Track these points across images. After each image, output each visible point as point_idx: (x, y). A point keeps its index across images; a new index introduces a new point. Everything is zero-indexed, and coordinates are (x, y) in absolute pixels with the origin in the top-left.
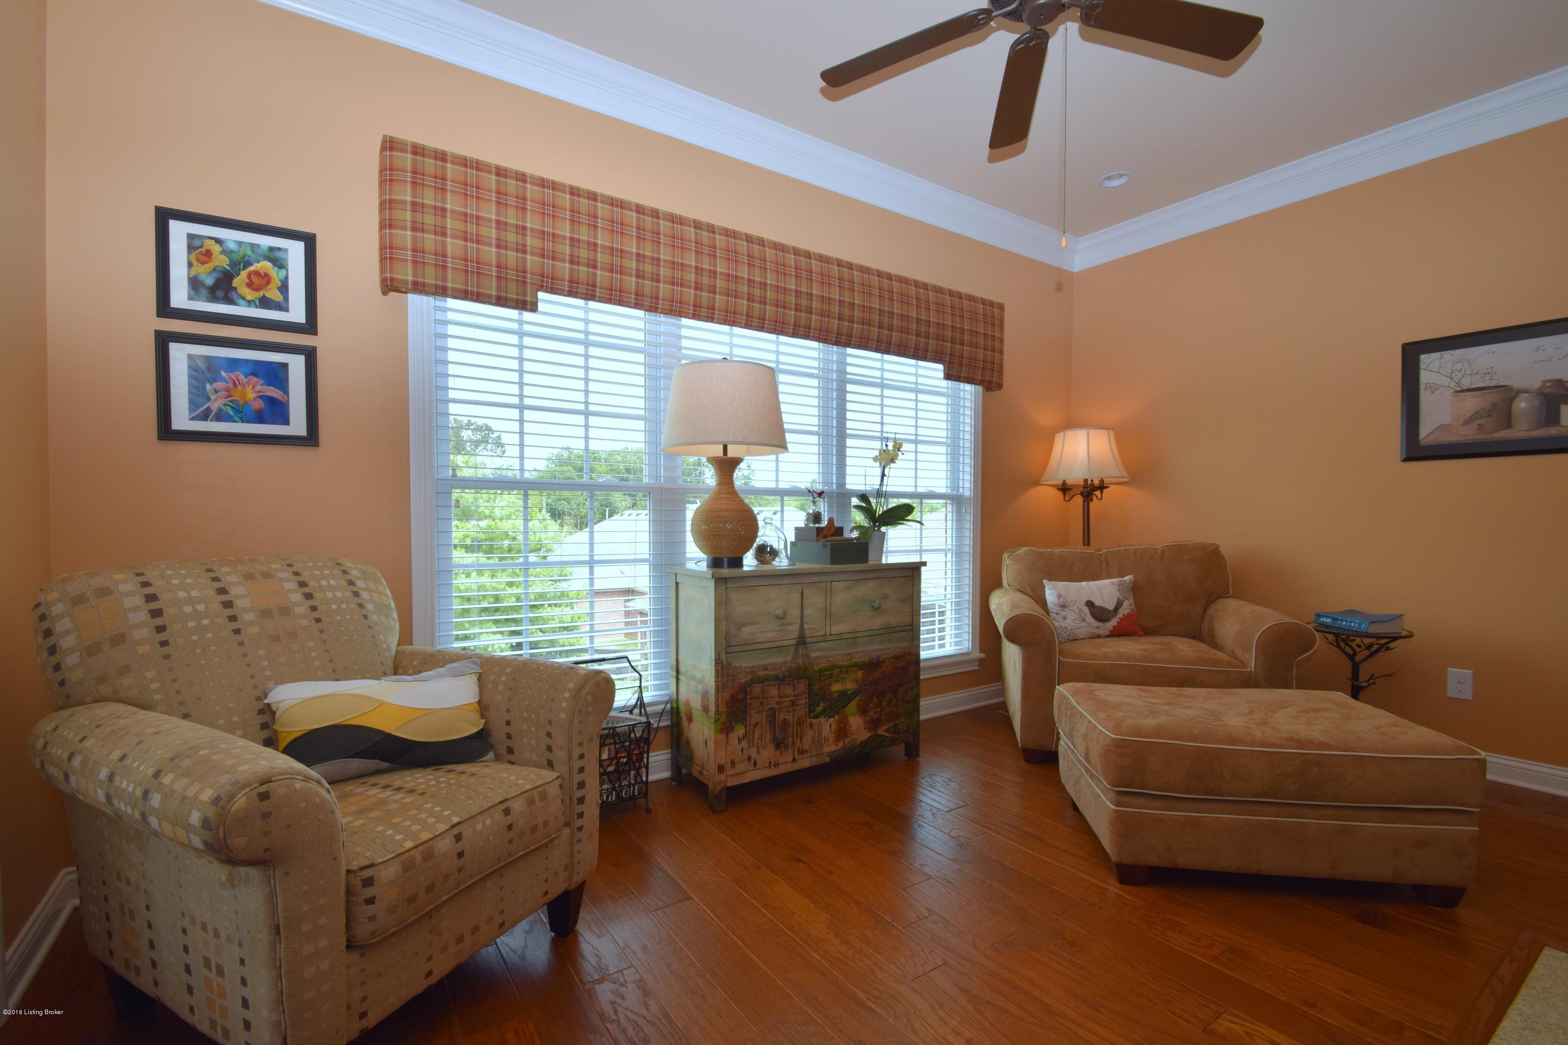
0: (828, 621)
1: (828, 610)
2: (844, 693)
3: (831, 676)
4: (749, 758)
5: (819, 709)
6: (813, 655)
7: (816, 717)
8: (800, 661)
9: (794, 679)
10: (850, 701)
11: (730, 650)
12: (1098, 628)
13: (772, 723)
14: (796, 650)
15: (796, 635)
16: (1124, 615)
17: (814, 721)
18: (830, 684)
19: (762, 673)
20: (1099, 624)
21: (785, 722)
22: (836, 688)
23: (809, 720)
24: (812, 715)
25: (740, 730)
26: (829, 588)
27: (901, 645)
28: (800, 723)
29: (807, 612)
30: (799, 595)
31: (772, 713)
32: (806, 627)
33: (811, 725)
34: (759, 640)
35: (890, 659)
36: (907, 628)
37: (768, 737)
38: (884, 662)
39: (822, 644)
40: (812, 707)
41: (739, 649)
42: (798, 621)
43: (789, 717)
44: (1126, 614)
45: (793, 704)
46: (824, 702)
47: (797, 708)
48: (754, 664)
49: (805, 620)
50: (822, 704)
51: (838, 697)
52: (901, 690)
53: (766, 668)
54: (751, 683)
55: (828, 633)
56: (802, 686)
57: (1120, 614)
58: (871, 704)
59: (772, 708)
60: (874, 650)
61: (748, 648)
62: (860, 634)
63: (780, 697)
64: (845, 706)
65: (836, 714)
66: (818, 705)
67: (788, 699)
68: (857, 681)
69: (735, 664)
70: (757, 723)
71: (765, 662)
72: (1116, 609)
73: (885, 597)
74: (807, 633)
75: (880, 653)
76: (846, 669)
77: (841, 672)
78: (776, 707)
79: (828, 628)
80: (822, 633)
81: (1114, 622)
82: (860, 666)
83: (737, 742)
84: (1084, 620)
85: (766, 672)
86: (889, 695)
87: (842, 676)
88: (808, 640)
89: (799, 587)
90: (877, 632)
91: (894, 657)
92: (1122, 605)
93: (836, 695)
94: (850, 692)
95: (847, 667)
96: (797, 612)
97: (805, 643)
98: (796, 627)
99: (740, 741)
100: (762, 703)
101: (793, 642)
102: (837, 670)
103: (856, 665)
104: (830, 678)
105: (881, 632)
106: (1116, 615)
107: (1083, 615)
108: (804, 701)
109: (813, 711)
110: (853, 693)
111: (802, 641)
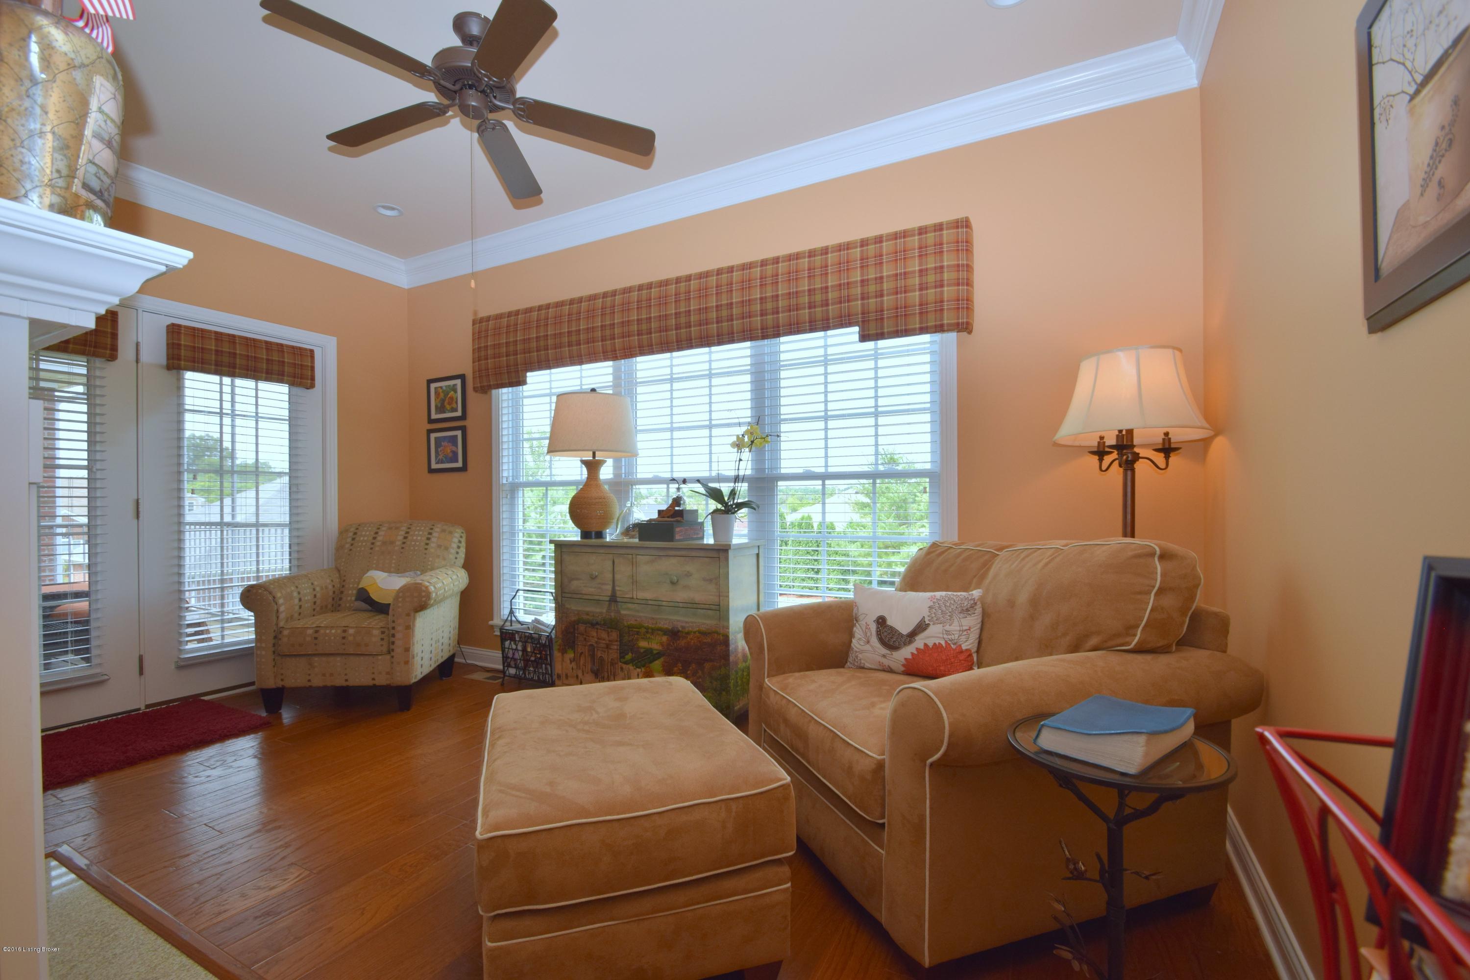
0: (635, 587)
1: (634, 578)
2: (649, 651)
3: (638, 633)
4: (577, 677)
5: (629, 657)
6: (623, 612)
7: (626, 663)
8: (613, 614)
9: (608, 628)
10: (654, 660)
11: (564, 595)
12: (884, 656)
13: (593, 656)
14: (610, 605)
15: (609, 593)
16: (926, 645)
17: (624, 666)
18: (637, 640)
19: (585, 617)
20: (884, 651)
21: (601, 658)
22: (643, 644)
23: (620, 664)
24: (623, 660)
25: (570, 655)
26: (634, 560)
27: (708, 622)
28: (613, 664)
29: (617, 577)
30: (611, 563)
31: (592, 649)
32: (617, 588)
33: (622, 669)
34: (583, 592)
35: (695, 632)
36: (713, 607)
37: (589, 666)
38: (688, 633)
39: (630, 605)
40: (622, 654)
41: (570, 595)
42: (611, 583)
43: (605, 656)
44: (931, 645)
45: (608, 647)
46: (632, 653)
47: (610, 651)
48: (580, 609)
49: (617, 583)
50: (630, 654)
51: (644, 652)
52: (707, 666)
53: (588, 614)
54: (578, 622)
55: (635, 597)
56: (614, 635)
57: (919, 642)
58: (675, 669)
59: (592, 645)
60: (678, 621)
61: (575, 596)
62: (664, 603)
63: (598, 639)
64: (651, 662)
65: (643, 666)
66: (627, 654)
67: (604, 642)
68: (662, 644)
69: (568, 606)
70: (582, 653)
71: (588, 609)
72: (913, 634)
73: (688, 575)
74: (618, 594)
75: (684, 624)
76: (653, 631)
77: (647, 632)
78: (595, 645)
79: (635, 593)
80: (630, 596)
81: (906, 652)
82: (665, 632)
83: (569, 661)
84: (868, 642)
85: (588, 617)
86: (694, 666)
87: (648, 635)
88: (618, 599)
89: (611, 556)
90: (681, 605)
91: (700, 632)
92: (925, 629)
93: (642, 651)
94: (655, 652)
95: (653, 629)
96: (610, 576)
97: (616, 601)
98: (610, 587)
99: (571, 662)
100: (585, 639)
101: (608, 599)
102: (643, 630)
103: (660, 629)
104: (637, 634)
105: (685, 605)
106: (910, 642)
107: (869, 634)
108: (615, 647)
109: (623, 657)
110: (658, 653)
111: (613, 599)
